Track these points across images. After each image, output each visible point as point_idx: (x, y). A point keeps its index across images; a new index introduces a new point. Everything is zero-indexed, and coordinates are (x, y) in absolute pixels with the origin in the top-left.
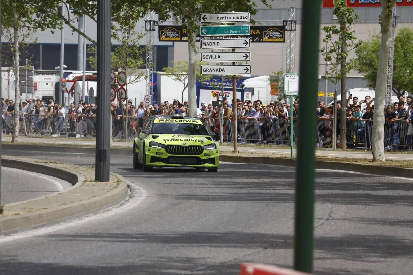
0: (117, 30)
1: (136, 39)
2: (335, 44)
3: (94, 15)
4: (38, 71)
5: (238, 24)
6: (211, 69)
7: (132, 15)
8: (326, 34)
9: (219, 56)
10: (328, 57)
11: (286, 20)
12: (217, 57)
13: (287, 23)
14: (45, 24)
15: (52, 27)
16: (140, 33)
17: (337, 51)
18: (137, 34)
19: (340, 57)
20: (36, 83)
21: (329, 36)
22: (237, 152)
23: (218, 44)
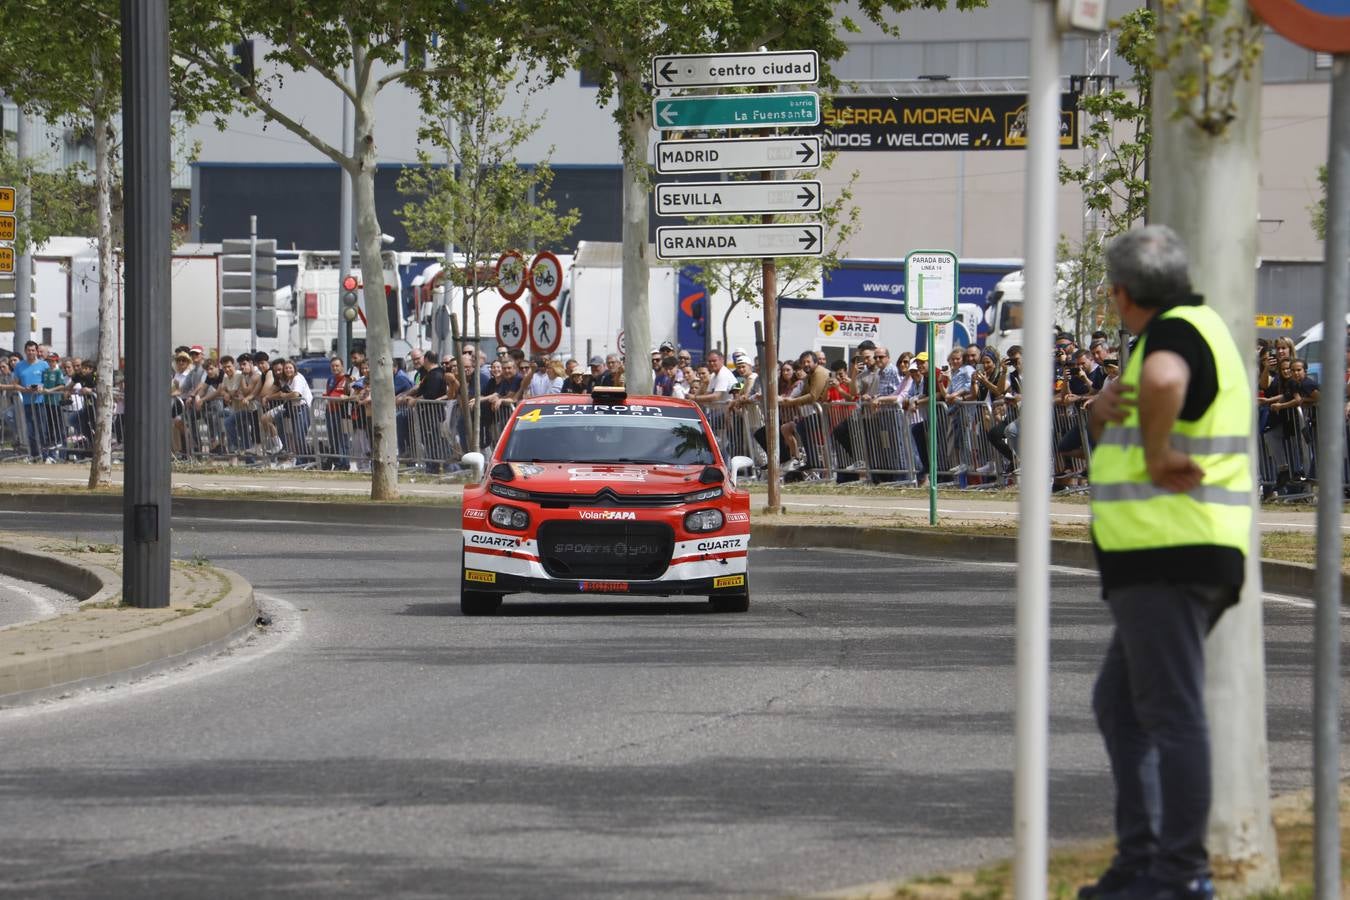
0: (443, 115)
1: (505, 143)
2: (1122, 152)
3: (333, 67)
4: (320, 257)
5: (784, 88)
6: (690, 239)
7: (458, 66)
8: (1091, 119)
9: (717, 195)
10: (1100, 196)
11: (1079, 73)
12: (710, 199)
13: (1086, 86)
14: (196, 99)
15: (220, 107)
16: (517, 125)
17: (1129, 177)
18: (510, 128)
19: (1141, 194)
20: (314, 296)
21: (1101, 128)
22: (780, 512)
23: (714, 155)
